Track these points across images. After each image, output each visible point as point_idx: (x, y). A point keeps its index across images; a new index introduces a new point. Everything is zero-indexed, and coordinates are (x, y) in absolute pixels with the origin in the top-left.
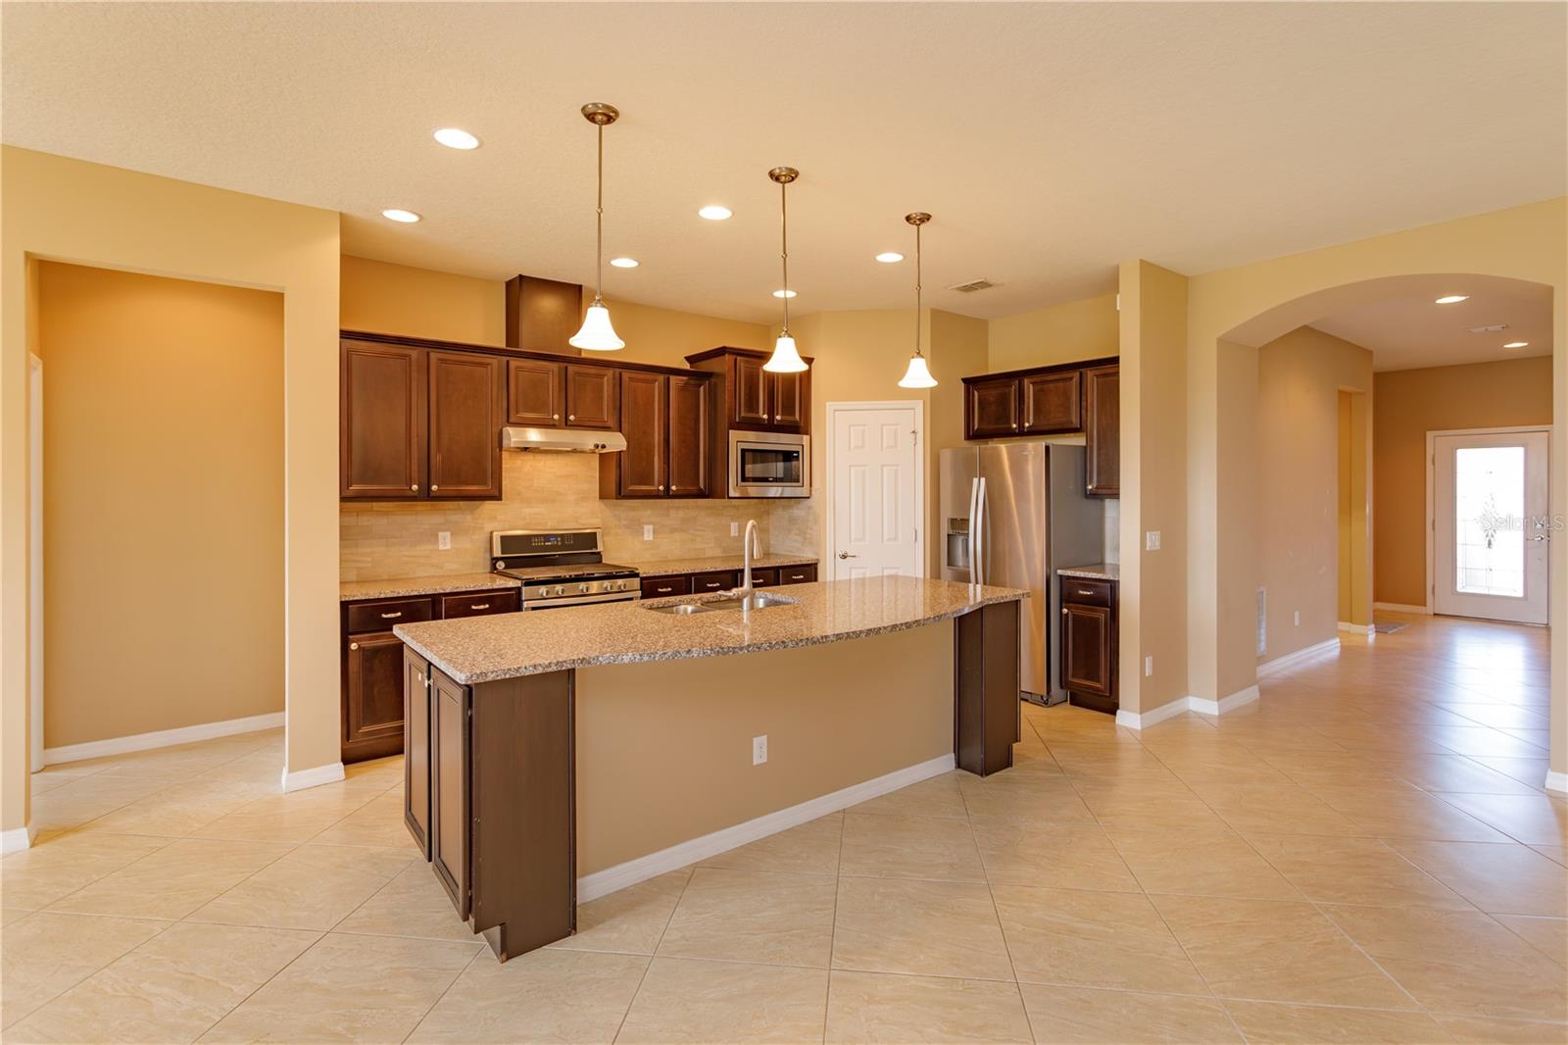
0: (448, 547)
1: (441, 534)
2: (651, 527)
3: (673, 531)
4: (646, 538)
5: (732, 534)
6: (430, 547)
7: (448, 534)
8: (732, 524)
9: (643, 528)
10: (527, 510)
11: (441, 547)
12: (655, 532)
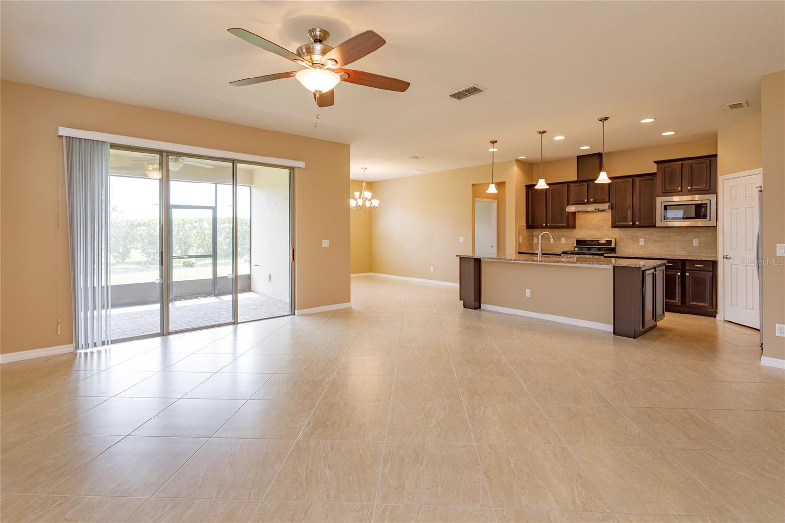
0: (564, 242)
1: (562, 239)
2: (643, 240)
3: (655, 241)
4: (640, 244)
5: (694, 245)
6: (559, 242)
7: (564, 239)
8: (694, 240)
9: (639, 240)
10: (589, 232)
11: (562, 242)
12: (645, 242)
